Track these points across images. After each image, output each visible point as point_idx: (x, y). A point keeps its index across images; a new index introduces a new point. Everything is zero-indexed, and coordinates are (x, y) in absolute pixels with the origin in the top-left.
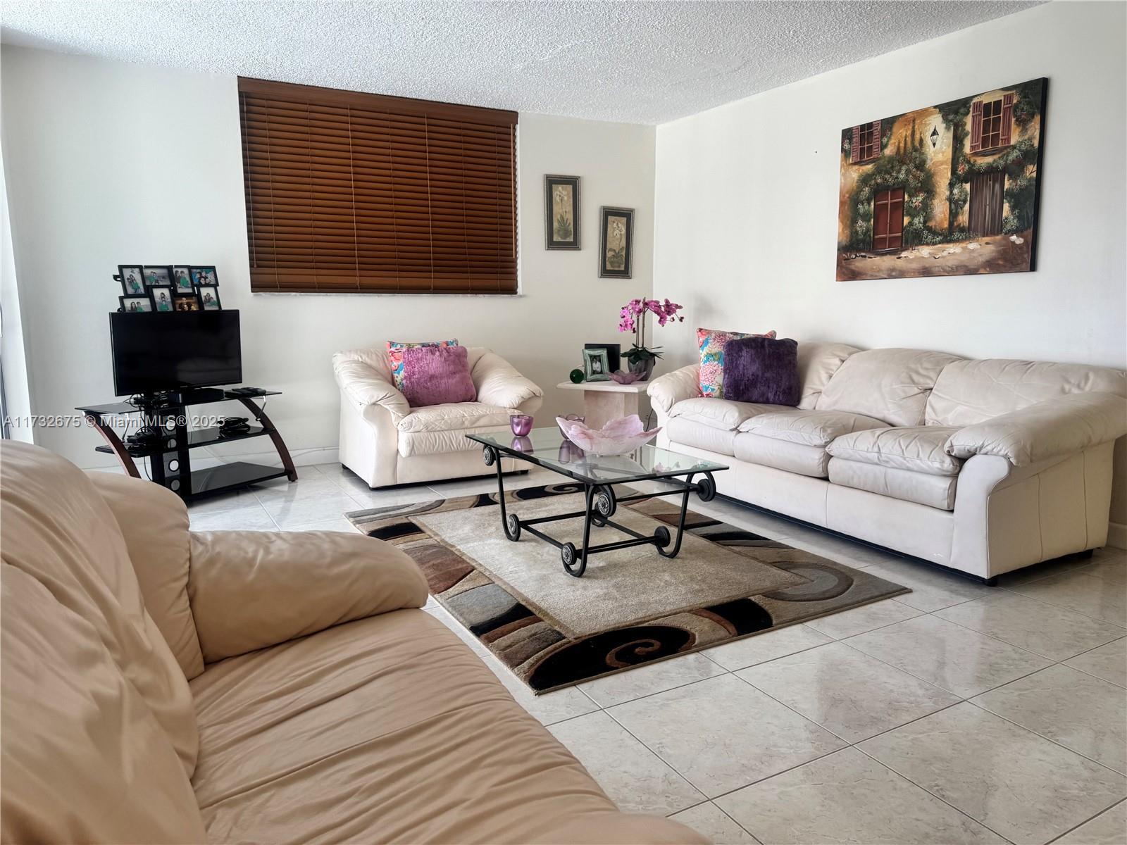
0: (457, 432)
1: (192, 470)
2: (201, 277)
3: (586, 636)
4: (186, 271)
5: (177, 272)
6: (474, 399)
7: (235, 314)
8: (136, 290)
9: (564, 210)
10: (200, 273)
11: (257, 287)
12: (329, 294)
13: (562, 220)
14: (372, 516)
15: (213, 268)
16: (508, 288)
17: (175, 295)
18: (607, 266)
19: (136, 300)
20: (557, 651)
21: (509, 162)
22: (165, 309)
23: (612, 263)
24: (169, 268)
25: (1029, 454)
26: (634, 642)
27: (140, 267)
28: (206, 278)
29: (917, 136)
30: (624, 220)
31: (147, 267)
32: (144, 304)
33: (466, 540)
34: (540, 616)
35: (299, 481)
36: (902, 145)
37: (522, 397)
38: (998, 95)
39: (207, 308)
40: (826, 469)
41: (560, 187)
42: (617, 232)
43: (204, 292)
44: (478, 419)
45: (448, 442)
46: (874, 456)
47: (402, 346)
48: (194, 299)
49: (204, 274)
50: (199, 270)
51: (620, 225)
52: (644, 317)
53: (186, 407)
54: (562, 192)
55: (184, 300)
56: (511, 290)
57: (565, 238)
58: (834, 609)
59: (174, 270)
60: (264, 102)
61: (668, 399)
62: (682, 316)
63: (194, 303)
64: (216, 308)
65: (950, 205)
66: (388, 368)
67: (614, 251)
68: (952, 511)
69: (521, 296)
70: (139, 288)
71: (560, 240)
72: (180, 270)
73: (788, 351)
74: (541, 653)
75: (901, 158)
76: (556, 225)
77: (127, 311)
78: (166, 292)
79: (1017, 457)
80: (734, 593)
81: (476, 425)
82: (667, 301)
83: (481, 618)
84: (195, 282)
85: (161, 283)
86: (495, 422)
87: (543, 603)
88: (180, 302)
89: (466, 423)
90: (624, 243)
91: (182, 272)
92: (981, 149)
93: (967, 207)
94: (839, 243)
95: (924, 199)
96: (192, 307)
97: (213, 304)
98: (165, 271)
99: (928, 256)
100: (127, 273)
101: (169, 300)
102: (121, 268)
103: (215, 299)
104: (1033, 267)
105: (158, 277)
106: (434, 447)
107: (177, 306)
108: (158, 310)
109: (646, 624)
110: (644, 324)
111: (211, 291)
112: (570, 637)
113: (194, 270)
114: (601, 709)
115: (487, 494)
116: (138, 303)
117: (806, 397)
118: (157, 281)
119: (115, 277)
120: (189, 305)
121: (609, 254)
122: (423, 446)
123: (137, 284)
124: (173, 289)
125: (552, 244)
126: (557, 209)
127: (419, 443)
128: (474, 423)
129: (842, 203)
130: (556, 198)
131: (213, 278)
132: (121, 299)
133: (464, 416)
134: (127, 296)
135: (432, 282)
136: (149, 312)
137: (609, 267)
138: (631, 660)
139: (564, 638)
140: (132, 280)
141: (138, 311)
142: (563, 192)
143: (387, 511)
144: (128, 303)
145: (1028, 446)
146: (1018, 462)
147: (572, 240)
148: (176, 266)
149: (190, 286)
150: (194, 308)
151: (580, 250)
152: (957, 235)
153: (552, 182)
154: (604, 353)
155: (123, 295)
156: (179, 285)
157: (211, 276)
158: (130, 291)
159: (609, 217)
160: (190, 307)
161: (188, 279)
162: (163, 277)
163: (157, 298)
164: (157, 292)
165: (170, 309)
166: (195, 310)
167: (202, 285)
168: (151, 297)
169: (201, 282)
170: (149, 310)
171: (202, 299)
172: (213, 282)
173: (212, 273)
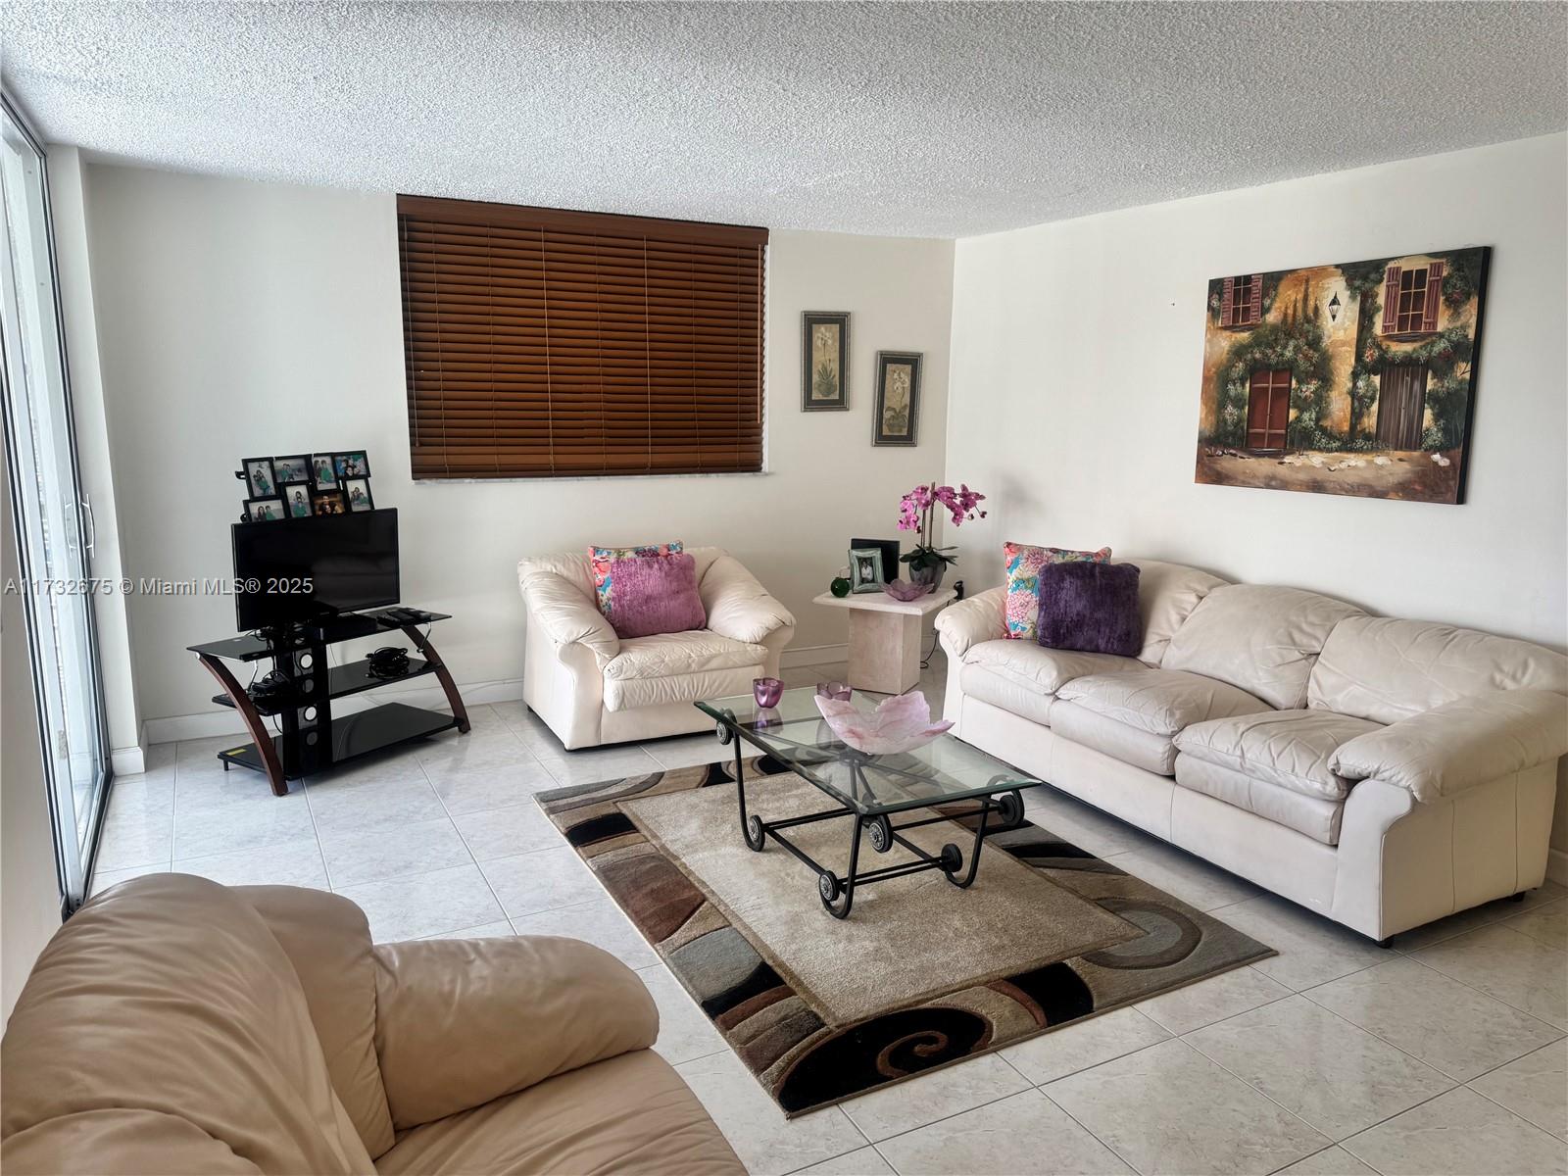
0: (681, 678)
1: (333, 718)
2: (348, 466)
3: (851, 1023)
4: (328, 460)
5: (317, 462)
6: (703, 625)
7: (392, 514)
9: (827, 358)
10: (347, 462)
11: (420, 472)
12: (514, 480)
13: (825, 373)
14: (570, 800)
15: (363, 454)
16: (750, 464)
17: (313, 493)
18: (884, 430)
19: (264, 504)
20: (814, 1047)
21: (754, 296)
22: (301, 514)
23: (891, 427)
24: (307, 458)
25: (1439, 786)
26: (912, 1036)
27: (270, 460)
28: (353, 467)
29: (1311, 303)
30: (908, 368)
31: (278, 458)
32: (275, 507)
33: (692, 847)
34: (791, 984)
35: (473, 733)
36: (1290, 311)
37: (768, 629)
38: (1422, 262)
39: (356, 508)
40: (1172, 766)
41: (823, 328)
42: (898, 384)
43: (352, 486)
44: (709, 660)
45: (668, 689)
46: (1235, 760)
47: (609, 553)
48: (339, 497)
49: (351, 462)
50: (345, 458)
51: (902, 375)
52: (932, 511)
53: (328, 646)
54: (825, 334)
55: (326, 499)
56: (753, 466)
57: (828, 394)
58: (1174, 983)
59: (314, 460)
60: (431, 226)
61: (962, 641)
62: (984, 510)
63: (340, 502)
64: (366, 507)
65: (1353, 403)
66: (590, 581)
67: (894, 409)
68: (1336, 846)
69: (767, 474)
70: (268, 487)
71: (821, 397)
72: (320, 459)
73: (1127, 582)
74: (794, 1050)
75: (1289, 329)
76: (816, 378)
77: (253, 520)
78: (303, 490)
79: (1422, 791)
80: (1045, 953)
81: (706, 668)
82: (964, 488)
83: (716, 987)
84: (340, 474)
85: (296, 479)
86: (730, 663)
87: (794, 964)
88: (320, 501)
89: (693, 665)
90: (907, 399)
91: (323, 462)
92: (1396, 332)
93: (1375, 407)
94: (1200, 433)
95: (1317, 389)
96: (337, 507)
97: (363, 502)
98: (301, 462)
99: (1321, 465)
100: (253, 468)
101: (307, 500)
102: (246, 462)
103: (366, 495)
104: (1461, 498)
105: (293, 470)
106: (650, 697)
107: (317, 507)
108: (294, 516)
109: (928, 1005)
110: (932, 518)
111: (360, 485)
112: (831, 1024)
113: (339, 458)
114: (871, 1144)
115: (720, 763)
116: (267, 507)
117: (1149, 646)
118: (291, 476)
119: (238, 475)
120: (332, 505)
121: (887, 415)
122: (636, 698)
123: (266, 482)
125: (810, 404)
126: (818, 357)
127: (631, 695)
128: (703, 665)
129: (1206, 380)
130: (817, 342)
131: (363, 467)
132: (246, 503)
133: (690, 657)
134: (254, 499)
135: (649, 459)
136: (282, 520)
137: (886, 432)
138: (911, 1065)
139: (823, 1025)
140: (259, 478)
141: (268, 518)
142: (827, 334)
143: (589, 792)
144: (254, 508)
145: (1438, 777)
146: (1423, 799)
147: (837, 398)
148: (316, 455)
149: (333, 479)
150: (339, 509)
151: (848, 410)
152: (1360, 443)
153: (812, 321)
154: (876, 554)
155: (248, 498)
156: (319, 480)
157: (360, 464)
158: (258, 492)
159: (888, 365)
160: (333, 509)
161: (331, 471)
162: (299, 470)
163: (292, 500)
164: (291, 491)
165: (308, 513)
166: (340, 511)
167: (349, 478)
168: (284, 498)
169: (347, 474)
170: (281, 515)
171: (349, 496)
172: (363, 472)
173: (362, 460)
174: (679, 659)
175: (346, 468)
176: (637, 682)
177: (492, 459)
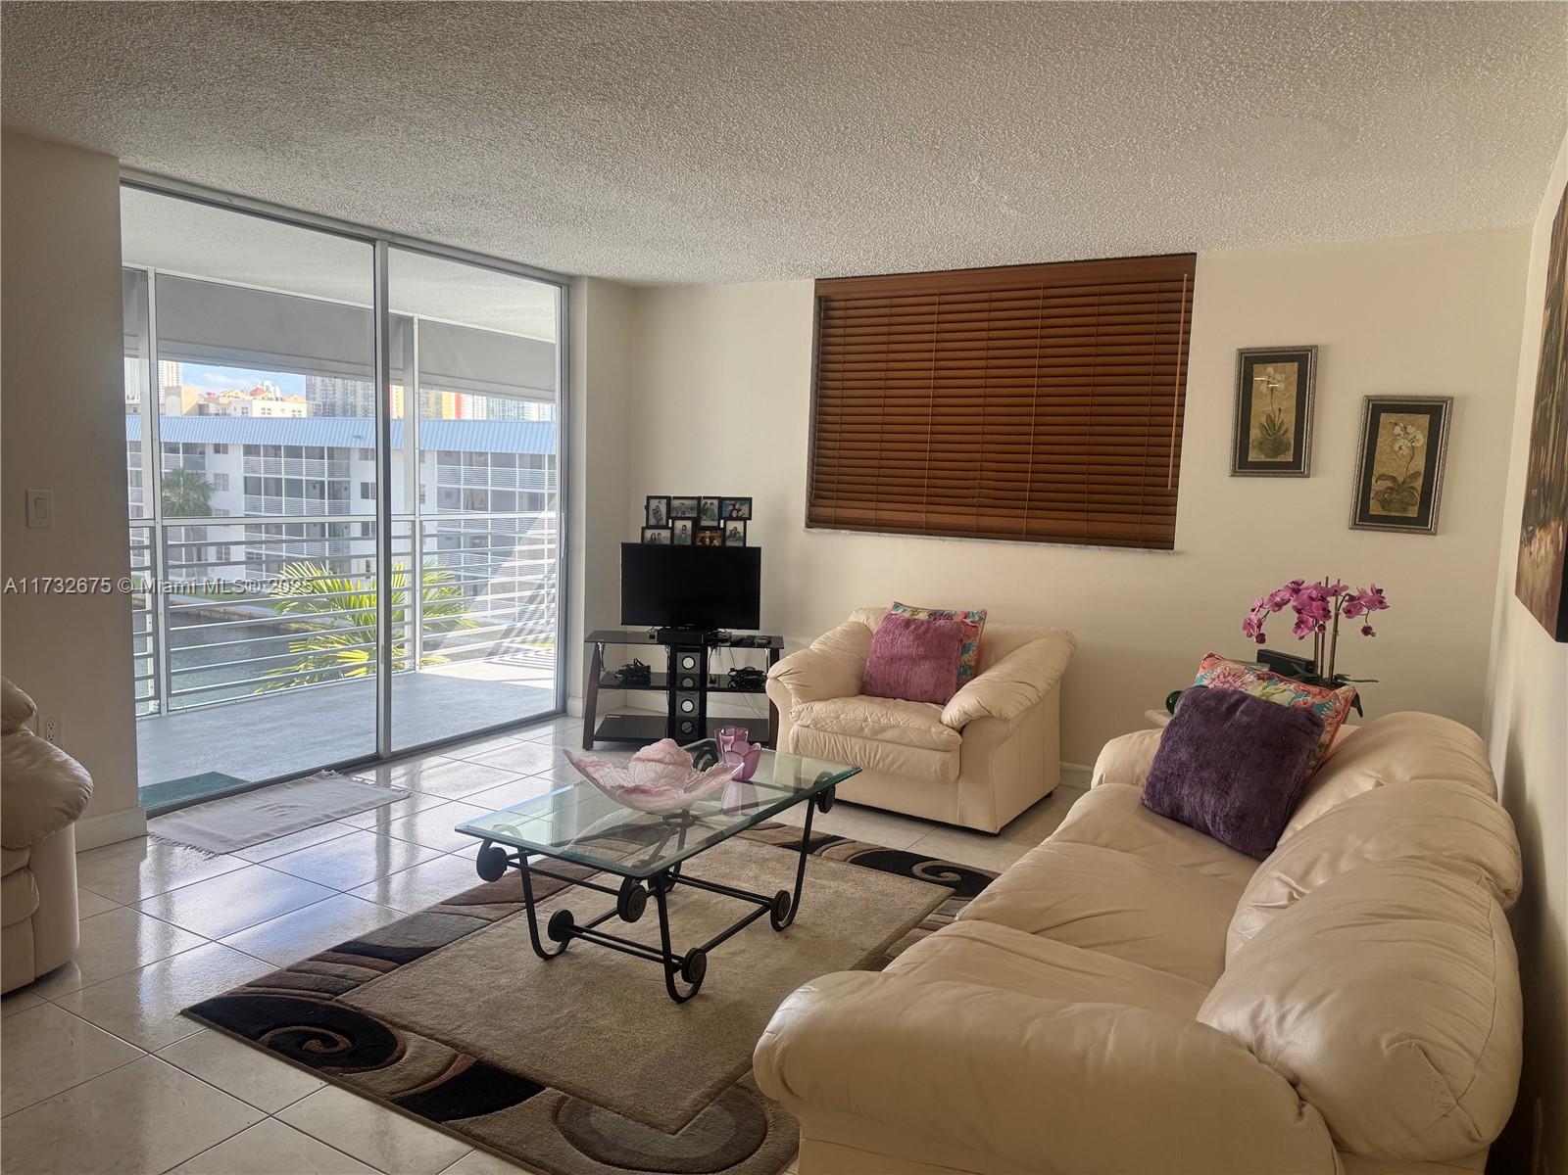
1: (707, 716)
2: (734, 509)
4: (716, 502)
5: (706, 503)
8: (658, 521)
9: (1276, 407)
10: (734, 505)
11: (813, 521)
13: (1271, 426)
18: (1372, 507)
19: (656, 532)
22: (682, 543)
23: (1384, 504)
24: (699, 499)
27: (669, 499)
28: (740, 510)
30: (1424, 420)
31: (675, 498)
32: (665, 535)
39: (729, 543)
41: (1270, 369)
42: (1402, 442)
43: (731, 525)
48: (718, 533)
49: (737, 506)
50: (733, 502)
51: (1410, 429)
54: (1273, 377)
55: (707, 533)
56: (1162, 541)
57: (1276, 454)
59: (703, 502)
63: (719, 537)
64: (741, 545)
67: (1393, 479)
69: (1179, 553)
70: (662, 519)
71: (1263, 458)
72: (709, 501)
76: (1255, 433)
77: (645, 542)
78: (689, 524)
81: (880, 736)
84: (725, 514)
85: (687, 515)
88: (702, 535)
90: (1419, 464)
91: (712, 504)
96: (715, 541)
97: (738, 539)
98: (695, 502)
100: (654, 503)
101: (690, 533)
103: (742, 534)
105: (687, 508)
107: (698, 539)
108: (676, 543)
111: (739, 525)
113: (728, 502)
116: (659, 534)
118: (684, 513)
120: (712, 539)
121: (1377, 486)
123: (661, 515)
124: (696, 522)
125: (1243, 465)
126: (1260, 407)
130: (1260, 388)
131: (747, 510)
134: (648, 527)
136: (668, 545)
137: (1375, 509)
140: (657, 511)
141: (657, 542)
142: (1276, 376)
144: (649, 533)
147: (1290, 460)
148: (705, 498)
149: (716, 518)
150: (716, 543)
151: (1309, 476)
153: (1250, 362)
155: (644, 525)
156: (704, 518)
157: (745, 509)
158: (652, 522)
159: (1383, 416)
160: (711, 542)
161: (716, 511)
162: (692, 509)
163: (677, 531)
164: (679, 524)
165: (689, 542)
166: (717, 544)
167: (731, 518)
168: (672, 529)
169: (731, 515)
170: (668, 542)
171: (728, 533)
172: (746, 515)
173: (748, 505)
174: (854, 720)
175: (732, 511)
176: (812, 732)
177: (871, 514)
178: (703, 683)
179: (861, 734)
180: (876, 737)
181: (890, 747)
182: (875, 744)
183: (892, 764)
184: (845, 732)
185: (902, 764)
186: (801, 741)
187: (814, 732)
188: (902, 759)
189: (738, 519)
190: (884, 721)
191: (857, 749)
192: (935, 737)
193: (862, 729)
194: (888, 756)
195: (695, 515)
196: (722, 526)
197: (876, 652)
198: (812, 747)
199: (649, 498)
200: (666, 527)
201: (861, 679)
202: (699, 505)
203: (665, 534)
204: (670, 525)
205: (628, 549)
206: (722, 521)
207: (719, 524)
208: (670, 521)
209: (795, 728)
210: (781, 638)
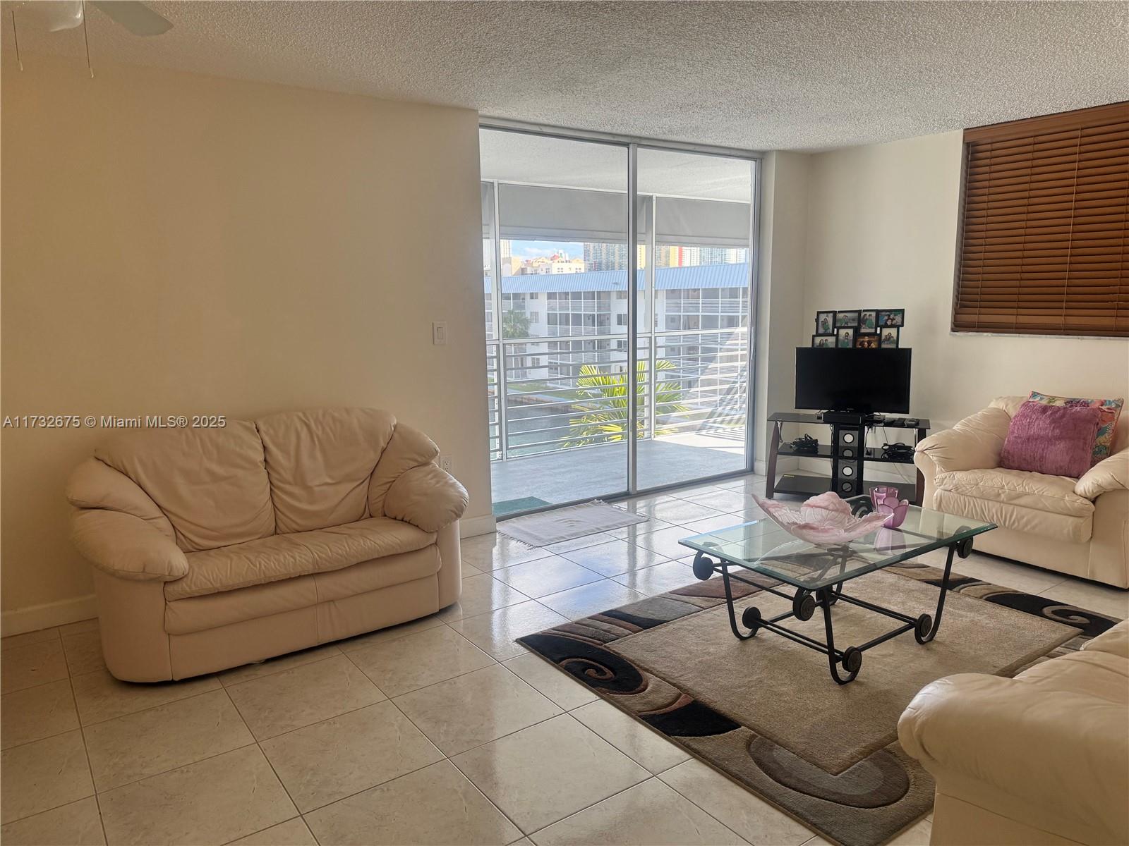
2: (889, 319)
3: (611, 650)
4: (874, 314)
5: (865, 315)
7: (908, 352)
8: (826, 330)
10: (889, 316)
11: (958, 326)
17: (858, 334)
19: (824, 338)
20: (581, 641)
22: (845, 346)
27: (835, 313)
28: (894, 319)
31: (840, 312)
43: (886, 332)
48: (875, 338)
49: (892, 316)
50: (888, 313)
55: (866, 338)
59: (863, 314)
60: (988, 147)
63: (876, 341)
70: (829, 328)
72: (868, 313)
74: (575, 636)
83: (628, 611)
85: (849, 325)
91: (870, 315)
97: (892, 342)
100: (822, 317)
101: (852, 338)
103: (895, 338)
105: (849, 320)
107: (858, 343)
108: (840, 346)
111: (893, 331)
116: (826, 340)
118: (847, 323)
120: (869, 343)
123: (828, 326)
124: (856, 330)
131: (900, 319)
139: (606, 642)
140: (825, 322)
141: (824, 347)
144: (818, 340)
149: (874, 326)
157: (898, 319)
160: (869, 345)
161: (874, 321)
163: (841, 338)
166: (874, 347)
167: (886, 326)
168: (837, 336)
169: (886, 323)
170: (833, 346)
171: (883, 338)
172: (899, 323)
173: (900, 315)
174: (992, 487)
175: (887, 320)
176: (954, 495)
177: (1012, 319)
178: (860, 454)
179: (998, 499)
180: (1010, 502)
181: (1024, 511)
182: (1011, 507)
183: (1026, 525)
184: (983, 497)
185: (1036, 525)
186: (944, 502)
187: (956, 495)
188: (1036, 521)
189: (892, 326)
190: (1019, 489)
191: (994, 511)
192: (1068, 505)
193: (999, 495)
194: (1023, 517)
195: (855, 324)
196: (878, 332)
197: (1013, 432)
198: (954, 507)
199: (819, 313)
200: (832, 335)
201: (999, 454)
202: (860, 317)
203: (831, 340)
204: (835, 333)
205: (801, 352)
206: (879, 329)
207: (876, 331)
208: (836, 330)
209: (938, 491)
210: (928, 421)
